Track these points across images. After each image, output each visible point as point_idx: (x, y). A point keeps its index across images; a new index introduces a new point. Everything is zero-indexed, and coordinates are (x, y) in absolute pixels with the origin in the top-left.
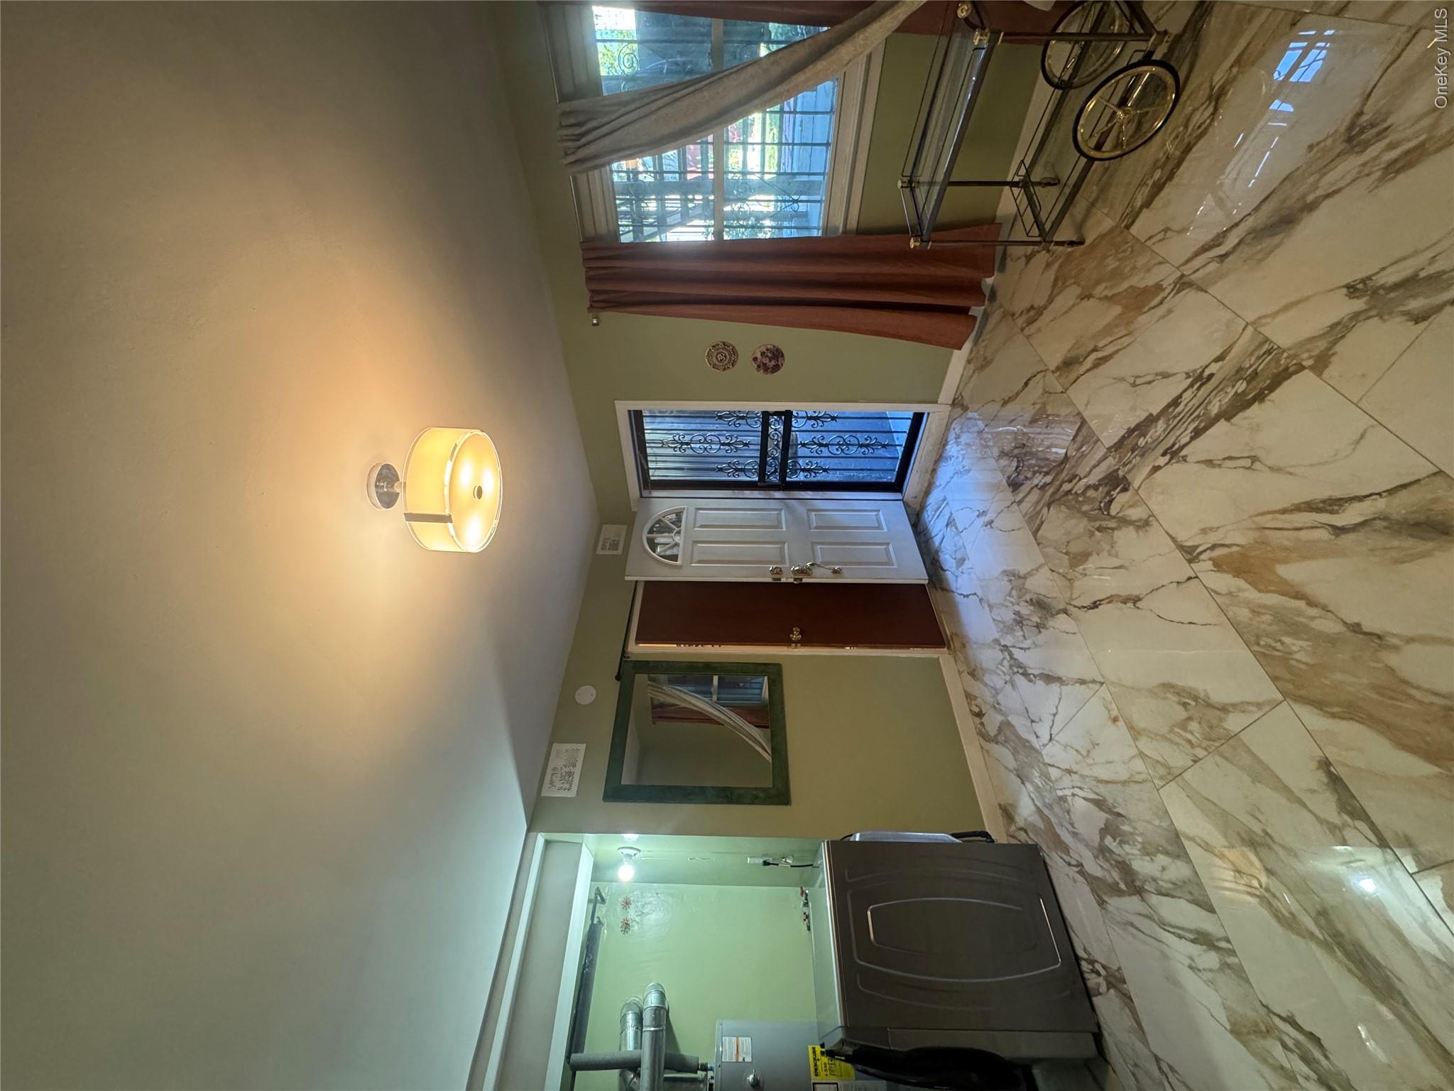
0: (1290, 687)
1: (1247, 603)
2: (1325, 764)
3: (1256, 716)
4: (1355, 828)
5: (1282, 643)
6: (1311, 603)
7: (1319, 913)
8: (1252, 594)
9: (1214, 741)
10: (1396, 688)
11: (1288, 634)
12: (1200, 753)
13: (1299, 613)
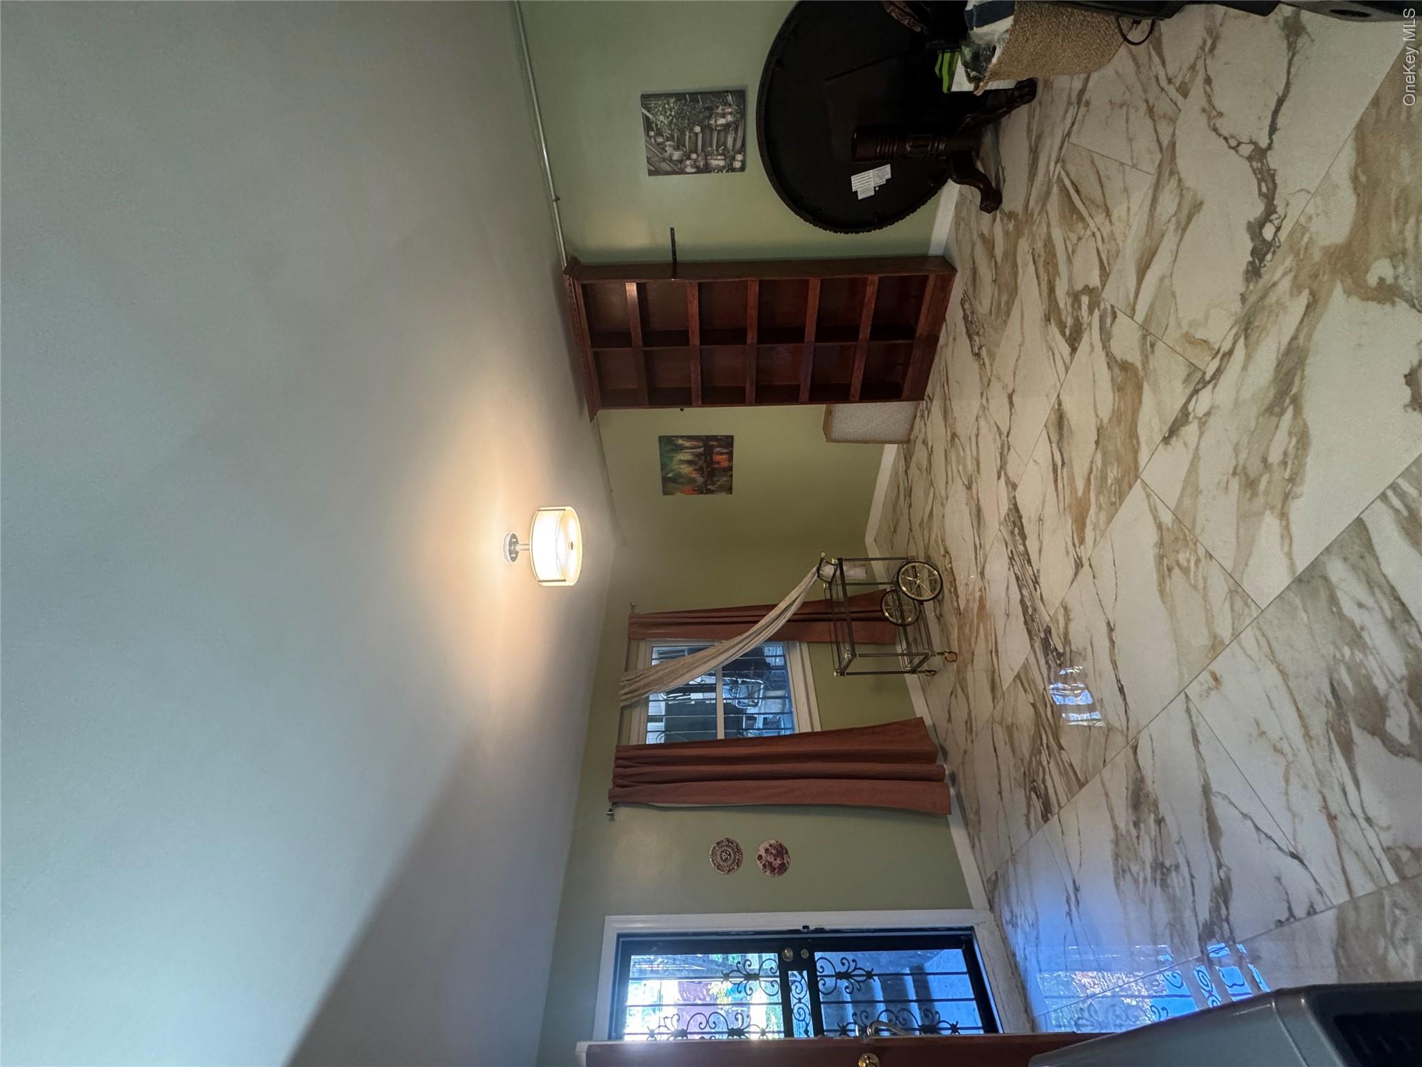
0: (1132, 475)
1: (1097, 515)
2: (1166, 440)
3: (1156, 497)
4: (1194, 410)
5: (1112, 485)
6: (1091, 471)
7: (1272, 413)
8: (1092, 512)
9: (1186, 536)
10: (1117, 416)
11: (1107, 482)
12: (1201, 552)
13: (1096, 477)
